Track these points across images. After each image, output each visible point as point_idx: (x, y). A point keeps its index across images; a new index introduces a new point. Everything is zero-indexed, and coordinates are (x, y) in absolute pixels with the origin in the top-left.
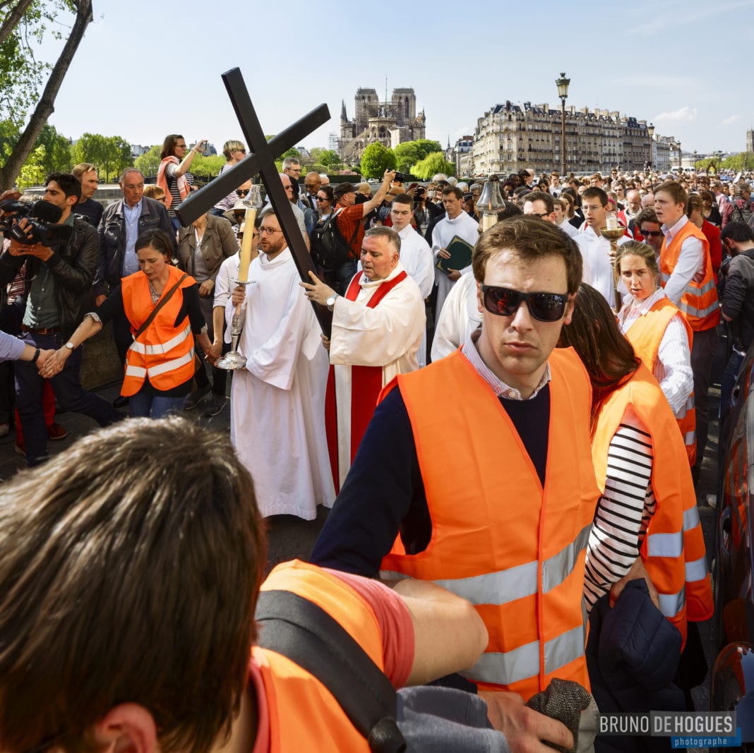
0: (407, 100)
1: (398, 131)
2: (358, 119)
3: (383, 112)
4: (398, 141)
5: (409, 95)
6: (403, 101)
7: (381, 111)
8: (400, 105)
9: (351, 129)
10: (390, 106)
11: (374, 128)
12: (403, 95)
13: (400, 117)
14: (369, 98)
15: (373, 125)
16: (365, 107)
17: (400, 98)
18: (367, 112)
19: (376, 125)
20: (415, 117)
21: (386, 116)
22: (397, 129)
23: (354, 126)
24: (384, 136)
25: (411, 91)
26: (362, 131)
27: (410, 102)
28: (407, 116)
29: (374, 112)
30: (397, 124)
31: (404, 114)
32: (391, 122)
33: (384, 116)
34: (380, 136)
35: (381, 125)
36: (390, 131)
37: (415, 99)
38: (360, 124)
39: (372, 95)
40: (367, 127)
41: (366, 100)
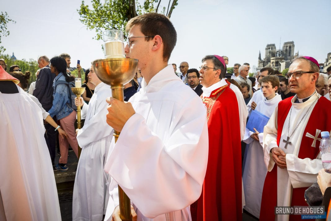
0: (290, 47)
1: (285, 63)
2: (266, 59)
4: (284, 68)
5: (291, 45)
6: (288, 48)
7: (277, 54)
8: (286, 50)
9: (263, 63)
10: (281, 51)
11: (273, 62)
12: (289, 45)
13: (286, 56)
14: (272, 48)
15: (273, 61)
16: (270, 52)
17: (287, 47)
18: (271, 55)
19: (274, 61)
20: (293, 56)
21: (279, 56)
22: (284, 62)
23: (264, 62)
24: (278, 66)
25: (292, 43)
26: (268, 64)
27: (291, 48)
28: (290, 55)
29: (273, 55)
30: (284, 59)
31: (288, 54)
32: (281, 59)
34: (276, 66)
35: (276, 61)
36: (281, 63)
37: (294, 46)
38: (267, 61)
39: (273, 47)
40: (270, 62)
41: (270, 50)
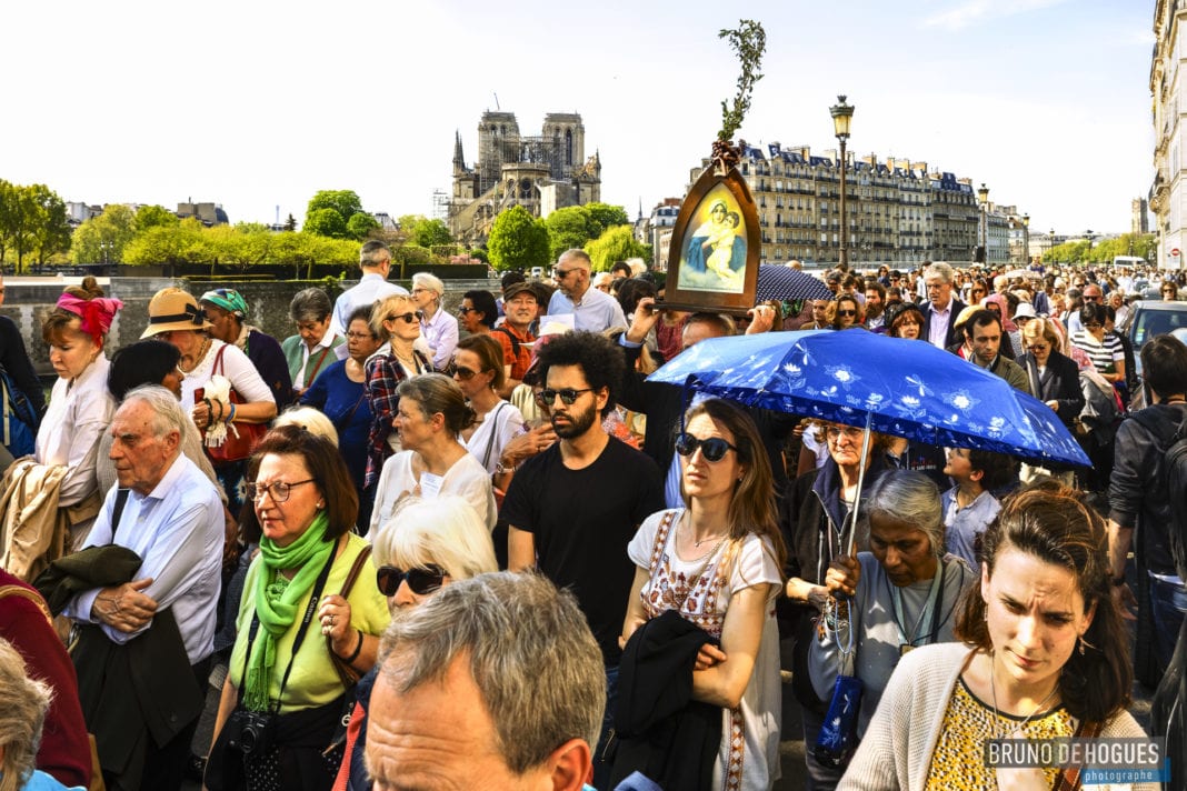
0: (569, 133)
1: (553, 187)
2: (483, 166)
3: (527, 154)
4: (553, 205)
5: (573, 125)
6: (562, 135)
7: (523, 152)
8: (556, 143)
9: (471, 183)
10: (539, 144)
11: (511, 183)
12: (563, 125)
13: (557, 164)
14: (503, 128)
15: (510, 177)
16: (496, 143)
17: (558, 130)
18: (500, 153)
19: (514, 177)
20: (582, 164)
21: (532, 161)
22: (551, 184)
23: (477, 176)
24: (529, 196)
25: (576, 118)
26: (491, 187)
27: (574, 137)
28: (569, 162)
29: (512, 153)
30: (551, 176)
31: (564, 158)
32: (541, 172)
33: (529, 161)
34: (523, 196)
35: (523, 177)
36: (539, 187)
37: (582, 132)
38: (486, 175)
39: (508, 124)
40: (499, 179)
41: (499, 133)
